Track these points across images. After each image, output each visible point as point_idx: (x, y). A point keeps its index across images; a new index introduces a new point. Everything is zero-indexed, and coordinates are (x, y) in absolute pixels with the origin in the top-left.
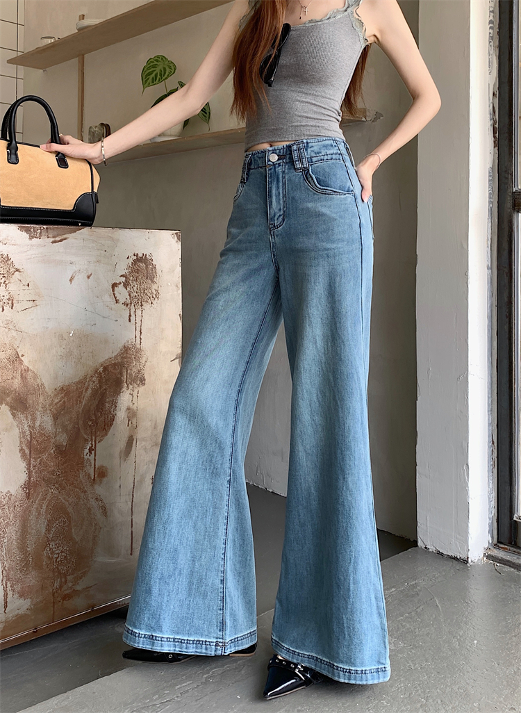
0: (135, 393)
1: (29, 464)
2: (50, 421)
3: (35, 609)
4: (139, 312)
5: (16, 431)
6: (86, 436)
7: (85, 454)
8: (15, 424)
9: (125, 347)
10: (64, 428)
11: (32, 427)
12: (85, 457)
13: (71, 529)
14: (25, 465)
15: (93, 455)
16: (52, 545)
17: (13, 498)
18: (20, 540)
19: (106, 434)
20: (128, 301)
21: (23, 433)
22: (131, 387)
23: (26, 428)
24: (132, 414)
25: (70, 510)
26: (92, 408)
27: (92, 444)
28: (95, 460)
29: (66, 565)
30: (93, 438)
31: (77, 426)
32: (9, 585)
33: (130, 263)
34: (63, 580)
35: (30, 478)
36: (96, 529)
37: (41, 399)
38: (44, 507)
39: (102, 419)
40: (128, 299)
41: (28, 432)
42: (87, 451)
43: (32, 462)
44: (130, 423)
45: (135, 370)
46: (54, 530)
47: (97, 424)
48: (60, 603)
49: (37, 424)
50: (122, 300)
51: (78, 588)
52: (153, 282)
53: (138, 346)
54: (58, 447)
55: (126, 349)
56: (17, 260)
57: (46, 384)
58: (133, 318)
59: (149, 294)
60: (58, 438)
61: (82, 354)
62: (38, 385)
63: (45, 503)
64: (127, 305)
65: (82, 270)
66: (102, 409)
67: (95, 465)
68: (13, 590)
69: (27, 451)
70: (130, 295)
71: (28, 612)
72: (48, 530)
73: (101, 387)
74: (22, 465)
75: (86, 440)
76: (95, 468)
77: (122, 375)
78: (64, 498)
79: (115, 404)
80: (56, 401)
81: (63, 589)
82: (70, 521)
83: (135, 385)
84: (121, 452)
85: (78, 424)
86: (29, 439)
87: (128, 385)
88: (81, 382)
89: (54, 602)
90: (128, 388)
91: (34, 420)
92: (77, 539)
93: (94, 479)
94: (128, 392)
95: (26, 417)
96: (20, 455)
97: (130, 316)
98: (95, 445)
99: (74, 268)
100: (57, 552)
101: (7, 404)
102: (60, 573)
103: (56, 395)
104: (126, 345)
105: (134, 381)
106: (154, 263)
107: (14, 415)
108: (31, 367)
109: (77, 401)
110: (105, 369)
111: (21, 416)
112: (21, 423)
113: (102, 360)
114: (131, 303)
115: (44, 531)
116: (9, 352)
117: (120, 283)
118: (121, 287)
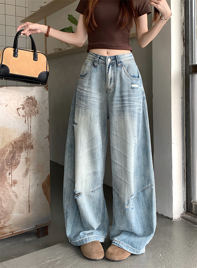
0: (29, 152)
4: (29, 119)
7: (7, 175)
15: (10, 176)
19: (16, 168)
24: (28, 160)
26: (10, 158)
27: (10, 171)
31: (3, 165)
33: (25, 100)
36: (13, 203)
39: (14, 162)
40: (24, 114)
44: (27, 163)
45: (28, 143)
47: (12, 164)
51: (5, 225)
53: (30, 133)
58: (27, 122)
59: (34, 112)
66: (14, 158)
67: (12, 179)
73: (13, 150)
75: (7, 170)
77: (22, 145)
79: (20, 156)
82: (1, 200)
83: (29, 149)
84: (23, 174)
87: (25, 149)
88: (5, 148)
92: (5, 207)
93: (12, 185)
104: (24, 132)
106: (36, 99)
109: (3, 155)
110: (15, 143)
113: (13, 139)
114: (26, 116)
117: (21, 108)
118: (21, 109)
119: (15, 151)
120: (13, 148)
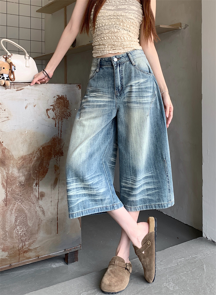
0: (58, 159)
1: (6, 190)
2: (16, 171)
3: (11, 256)
4: (60, 122)
6: (34, 178)
10: (23, 174)
11: (7, 173)
12: (34, 187)
13: (27, 221)
15: (37, 187)
16: (18, 228)
18: (2, 225)
19: (44, 177)
21: (3, 176)
24: (57, 168)
25: (26, 212)
26: (37, 165)
27: (37, 181)
29: (25, 237)
30: (38, 178)
31: (29, 173)
33: (55, 100)
34: (24, 244)
35: (7, 197)
36: (39, 221)
37: (12, 161)
39: (42, 170)
41: (6, 176)
44: (56, 172)
45: (58, 149)
46: (19, 221)
47: (39, 172)
48: (22, 254)
49: (10, 172)
50: (51, 117)
51: (31, 248)
52: (67, 108)
53: (60, 138)
54: (20, 182)
55: (54, 139)
59: (65, 114)
60: (20, 178)
61: (32, 141)
62: (10, 156)
63: (15, 208)
64: (54, 119)
65: (31, 103)
67: (39, 191)
69: (5, 184)
70: (55, 114)
71: (7, 258)
74: (3, 191)
77: (51, 151)
78: (23, 206)
79: (48, 164)
80: (19, 162)
81: (23, 248)
82: (27, 217)
83: (58, 155)
84: (51, 185)
88: (32, 154)
89: (19, 254)
91: (8, 170)
92: (30, 225)
93: (38, 198)
94: (55, 158)
95: (5, 169)
96: (2, 186)
97: (56, 124)
99: (27, 102)
100: (20, 231)
102: (22, 241)
108: (7, 148)
110: (43, 148)
111: (2, 168)
112: (2, 171)
113: (41, 144)
115: (14, 221)
117: (51, 109)
118: (51, 111)
119: (43, 157)
120: (40, 154)
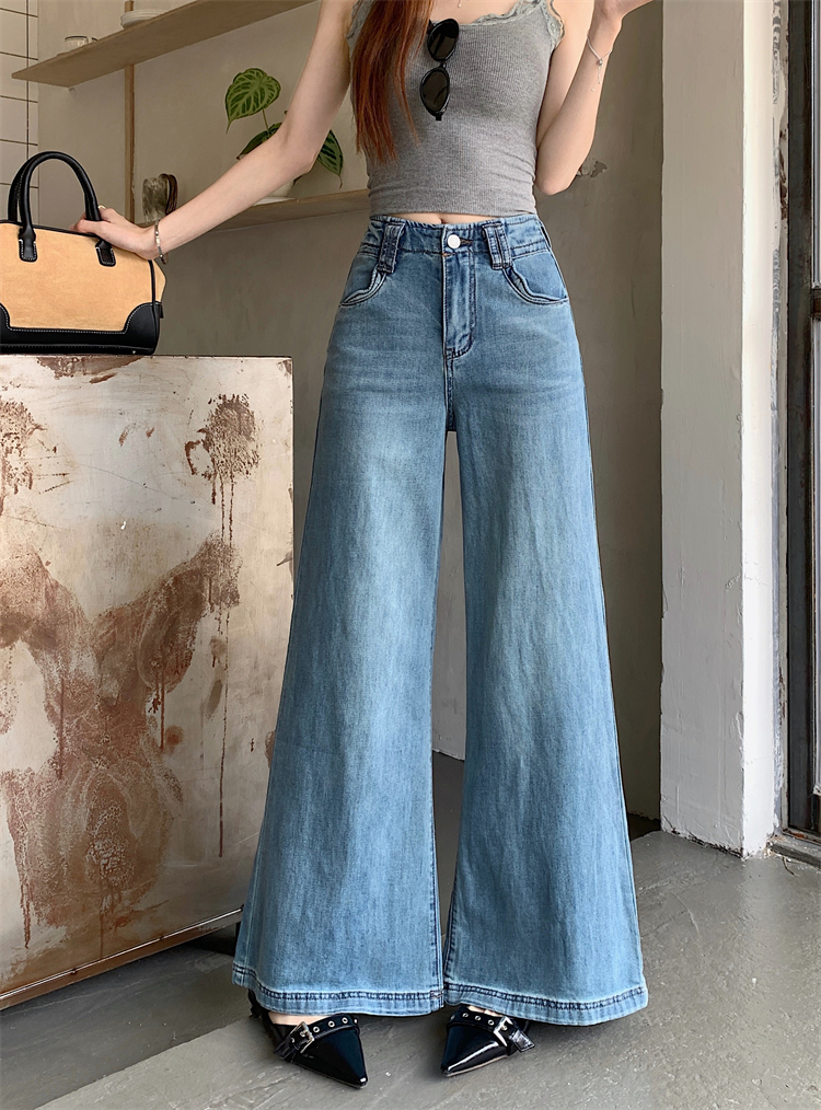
0: (224, 618)
1: (60, 727)
2: (91, 662)
3: (74, 941)
4: (227, 488)
5: (40, 680)
6: (148, 684)
7: (147, 710)
8: (38, 668)
9: (206, 544)
10: (115, 672)
11: (64, 673)
12: (147, 714)
13: (127, 821)
14: (53, 728)
15: (159, 712)
16: (99, 845)
17: (36, 778)
18: (48, 840)
19: (180, 680)
20: (211, 471)
21: (51, 682)
22: (217, 607)
23: (55, 674)
24: (218, 648)
25: (125, 793)
26: (157, 641)
27: (157, 695)
28: (163, 718)
29: (120, 875)
30: (160, 685)
31: (133, 669)
32: (32, 906)
33: (214, 411)
34: (116, 897)
35: (62, 749)
36: (165, 820)
37: (78, 631)
38: (85, 790)
39: (173, 657)
40: (211, 467)
41: (58, 681)
42: (149, 705)
43: (65, 725)
44: (216, 661)
45: (223, 580)
46: (100, 823)
47: (165, 665)
48: (112, 931)
49: (72, 668)
50: (201, 470)
51: (140, 907)
52: (249, 438)
53: (227, 542)
54: (106, 702)
55: (209, 548)
56: (37, 411)
57: (85, 609)
58: (218, 498)
59: (243, 458)
60: (105, 687)
61: (140, 558)
62: (72, 610)
63: (87, 784)
64: (210, 476)
65: (138, 424)
66: (172, 642)
67: (162, 725)
68: (39, 914)
69: (57, 709)
70: (213, 461)
71: (62, 945)
72: (91, 824)
73: (170, 609)
74: (50, 730)
75: (148, 689)
76: (163, 730)
77: (201, 587)
78: (115, 777)
79: (192, 634)
80: (101, 632)
81: (115, 911)
82: (125, 810)
83: (223, 605)
84: (202, 705)
85: (136, 666)
86: (60, 690)
87: (212, 604)
88: (140, 603)
89: (102, 930)
90: (212, 610)
91: (67, 662)
92: (137, 835)
93: (162, 747)
94: (213, 615)
95: (55, 657)
96: (46, 714)
97: (214, 494)
98: (163, 697)
99: (128, 420)
100: (105, 856)
101: (25, 640)
102: (110, 887)
103: (100, 625)
104: (209, 540)
105: (221, 598)
106: (250, 409)
107: (35, 656)
108: (61, 582)
109: (133, 631)
110: (177, 580)
111: (48, 657)
112: (46, 667)
113: (171, 567)
114: (215, 474)
115: (85, 824)
116: (27, 558)
117: (198, 442)
118: (199, 448)
119: (178, 613)
120: (169, 601)
